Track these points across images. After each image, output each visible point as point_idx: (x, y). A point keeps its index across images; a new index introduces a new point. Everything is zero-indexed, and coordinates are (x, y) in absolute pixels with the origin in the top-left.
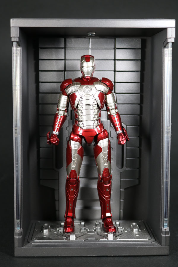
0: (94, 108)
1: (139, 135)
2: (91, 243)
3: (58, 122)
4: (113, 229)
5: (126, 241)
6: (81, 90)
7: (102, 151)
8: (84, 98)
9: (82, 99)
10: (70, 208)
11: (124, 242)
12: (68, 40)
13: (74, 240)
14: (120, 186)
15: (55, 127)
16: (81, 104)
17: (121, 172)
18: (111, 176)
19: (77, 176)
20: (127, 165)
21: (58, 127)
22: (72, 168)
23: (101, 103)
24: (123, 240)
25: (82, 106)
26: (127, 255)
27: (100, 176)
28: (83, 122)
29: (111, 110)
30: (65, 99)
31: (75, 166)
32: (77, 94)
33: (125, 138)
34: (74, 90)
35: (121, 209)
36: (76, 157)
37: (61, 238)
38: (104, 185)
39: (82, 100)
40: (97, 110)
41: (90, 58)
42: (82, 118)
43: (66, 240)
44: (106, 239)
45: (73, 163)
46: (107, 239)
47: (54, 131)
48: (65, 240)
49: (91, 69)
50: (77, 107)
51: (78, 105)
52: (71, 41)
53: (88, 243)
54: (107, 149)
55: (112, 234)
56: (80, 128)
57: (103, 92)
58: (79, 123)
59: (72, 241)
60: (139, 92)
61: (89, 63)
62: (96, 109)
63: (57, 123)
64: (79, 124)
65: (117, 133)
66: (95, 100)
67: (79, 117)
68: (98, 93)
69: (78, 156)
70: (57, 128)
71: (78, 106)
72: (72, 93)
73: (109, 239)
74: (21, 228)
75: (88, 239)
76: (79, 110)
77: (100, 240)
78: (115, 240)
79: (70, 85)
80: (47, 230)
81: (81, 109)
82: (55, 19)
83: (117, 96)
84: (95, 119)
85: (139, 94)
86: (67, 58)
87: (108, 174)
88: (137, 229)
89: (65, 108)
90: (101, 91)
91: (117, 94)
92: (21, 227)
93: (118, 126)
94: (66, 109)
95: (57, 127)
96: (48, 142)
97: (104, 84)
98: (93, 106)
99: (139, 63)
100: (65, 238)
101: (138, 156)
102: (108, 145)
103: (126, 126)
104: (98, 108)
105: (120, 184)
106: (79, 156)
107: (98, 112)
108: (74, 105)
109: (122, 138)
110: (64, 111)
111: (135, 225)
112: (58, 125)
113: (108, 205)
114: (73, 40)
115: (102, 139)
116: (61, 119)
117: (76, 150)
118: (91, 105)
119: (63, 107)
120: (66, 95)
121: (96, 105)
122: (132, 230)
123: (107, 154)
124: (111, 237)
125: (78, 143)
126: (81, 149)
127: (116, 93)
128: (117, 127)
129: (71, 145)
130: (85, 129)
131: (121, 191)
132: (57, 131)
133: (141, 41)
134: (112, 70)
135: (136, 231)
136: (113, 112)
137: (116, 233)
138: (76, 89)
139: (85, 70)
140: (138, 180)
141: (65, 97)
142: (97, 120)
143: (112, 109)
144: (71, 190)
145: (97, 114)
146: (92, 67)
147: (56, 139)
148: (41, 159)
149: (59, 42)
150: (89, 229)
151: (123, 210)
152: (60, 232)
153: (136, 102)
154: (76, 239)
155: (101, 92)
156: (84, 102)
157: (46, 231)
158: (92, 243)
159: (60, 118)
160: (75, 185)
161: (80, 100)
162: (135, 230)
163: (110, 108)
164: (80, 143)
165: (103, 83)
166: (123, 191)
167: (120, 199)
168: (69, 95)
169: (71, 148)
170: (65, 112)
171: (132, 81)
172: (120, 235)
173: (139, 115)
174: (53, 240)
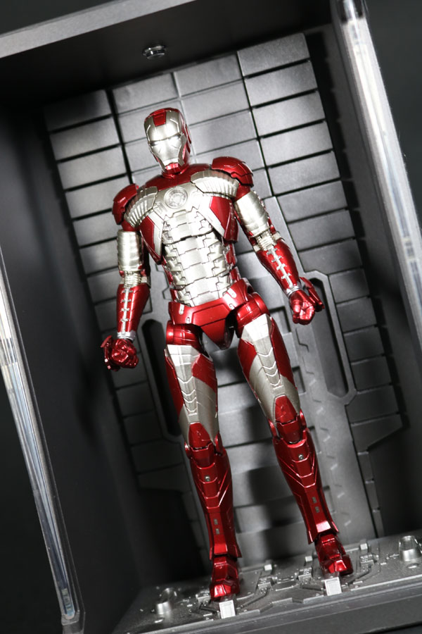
0: (208, 242)
1: (367, 293)
2: (279, 614)
3: (126, 305)
4: (340, 564)
5: (377, 589)
6: (161, 205)
7: (256, 354)
8: (173, 223)
9: (168, 225)
10: (217, 530)
11: (371, 594)
12: (118, 92)
13: (234, 615)
14: (354, 442)
15: (121, 320)
16: (170, 241)
17: (346, 406)
18: (303, 417)
19: (209, 438)
20: (357, 382)
21: (128, 317)
22: (189, 421)
23: (224, 225)
24: (370, 589)
25: (174, 246)
26: (385, 628)
27: (272, 424)
28: (189, 288)
29: (259, 239)
30: (131, 242)
31: (196, 414)
32: (153, 216)
33: (311, 302)
34: (144, 210)
35: (373, 507)
36: (192, 388)
37: (199, 617)
38: (289, 446)
39: (168, 229)
40: (218, 246)
41: (166, 113)
42: (183, 277)
43: (212, 620)
44: (321, 594)
45: (187, 405)
46: (323, 596)
47: (119, 330)
48: (208, 621)
49: (175, 143)
50: (164, 252)
51: (163, 246)
52: (127, 93)
53: (272, 615)
54: (269, 344)
55: (335, 576)
56: (182, 307)
57: (221, 194)
58: (179, 294)
59: (229, 620)
60: (337, 175)
61: (165, 126)
62: (216, 243)
63: (125, 309)
64: (180, 297)
65: (287, 295)
66: (205, 219)
67: (174, 278)
68: (208, 199)
69: (196, 383)
70: (127, 323)
71: (166, 248)
72: (141, 218)
73: (328, 595)
74: (76, 610)
75: (272, 606)
76: (170, 258)
77: (305, 600)
78: (346, 593)
79: (133, 201)
80: (166, 604)
81: (174, 254)
82: (24, 29)
83: (280, 202)
84: (217, 271)
85: (340, 182)
86: (126, 139)
87: (290, 413)
88: (412, 551)
89: (138, 265)
90: (214, 193)
91: (280, 198)
92: (78, 608)
93: (286, 276)
94: (140, 268)
95: (124, 319)
96: (108, 364)
97: (222, 174)
98: (204, 237)
99: (316, 97)
100: (211, 614)
101: (382, 350)
102: (270, 334)
103: (326, 277)
104: (220, 240)
105: (351, 439)
106: (200, 382)
107: (221, 252)
108: (154, 249)
109: (301, 304)
110: (138, 272)
111: (411, 540)
112: (128, 313)
113: (315, 500)
114: (130, 88)
115: (249, 319)
116: (134, 296)
117: (186, 366)
118: (196, 237)
119: (132, 264)
120: (132, 230)
121: (212, 234)
122: (401, 557)
123: (273, 358)
124: (333, 586)
125: (189, 347)
126: (198, 361)
127: (277, 196)
128: (283, 278)
129: (172, 356)
130: (197, 304)
131: (361, 456)
132: (126, 330)
133: (304, 38)
134: (252, 137)
135: (411, 557)
136: (267, 242)
137: (353, 573)
138: (147, 207)
139: (161, 148)
140: (399, 416)
141: (131, 236)
142: (225, 273)
143: (260, 235)
144: (205, 480)
145: (220, 258)
146: (177, 137)
147: (125, 350)
148: (126, 421)
149: (94, 105)
150: (283, 579)
151: (379, 509)
152: (202, 603)
153: (335, 205)
154: (236, 612)
155: (217, 195)
156: (176, 234)
157: (163, 608)
158: (282, 613)
159: (130, 296)
160: (212, 463)
161: (163, 232)
162: (408, 554)
163: (255, 233)
164: (193, 346)
165: (219, 171)
166: (365, 456)
167: (363, 481)
168: (137, 225)
169: (173, 366)
170: (142, 276)
171: (312, 152)
172: (364, 577)
173: (354, 238)
174: (176, 628)
